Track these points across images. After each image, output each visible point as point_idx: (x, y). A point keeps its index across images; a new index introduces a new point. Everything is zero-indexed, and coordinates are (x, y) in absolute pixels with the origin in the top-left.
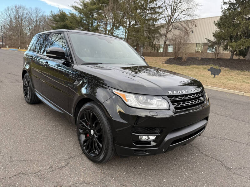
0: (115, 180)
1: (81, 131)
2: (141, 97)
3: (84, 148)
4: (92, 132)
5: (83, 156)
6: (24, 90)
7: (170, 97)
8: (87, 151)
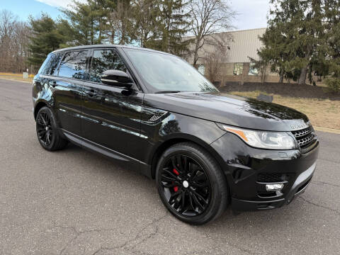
0: (230, 244)
1: (165, 183)
2: (264, 134)
3: (173, 206)
4: (186, 184)
5: (170, 217)
6: (39, 131)
7: (293, 132)
8: (178, 210)
